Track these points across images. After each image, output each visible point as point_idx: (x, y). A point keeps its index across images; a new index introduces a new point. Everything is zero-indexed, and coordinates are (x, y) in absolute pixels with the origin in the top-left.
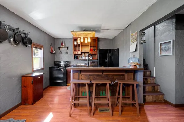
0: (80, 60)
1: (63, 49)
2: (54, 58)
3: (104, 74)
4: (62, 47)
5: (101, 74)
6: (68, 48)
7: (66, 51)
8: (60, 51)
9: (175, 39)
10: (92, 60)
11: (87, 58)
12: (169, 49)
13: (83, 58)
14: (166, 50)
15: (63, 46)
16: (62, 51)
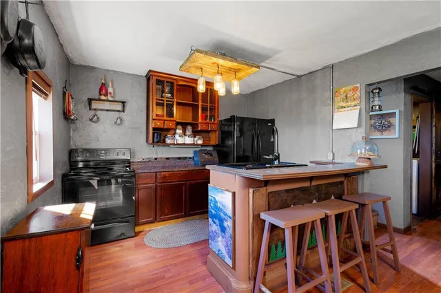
0: (169, 145)
1: (107, 106)
2: (69, 138)
3: (314, 183)
4: (103, 97)
5: (307, 184)
6: (123, 103)
7: (117, 115)
8: (92, 113)
9: (402, 109)
10: (202, 145)
11: (189, 140)
12: (390, 126)
13: (180, 140)
14: (384, 128)
15: (106, 95)
16: (99, 113)
